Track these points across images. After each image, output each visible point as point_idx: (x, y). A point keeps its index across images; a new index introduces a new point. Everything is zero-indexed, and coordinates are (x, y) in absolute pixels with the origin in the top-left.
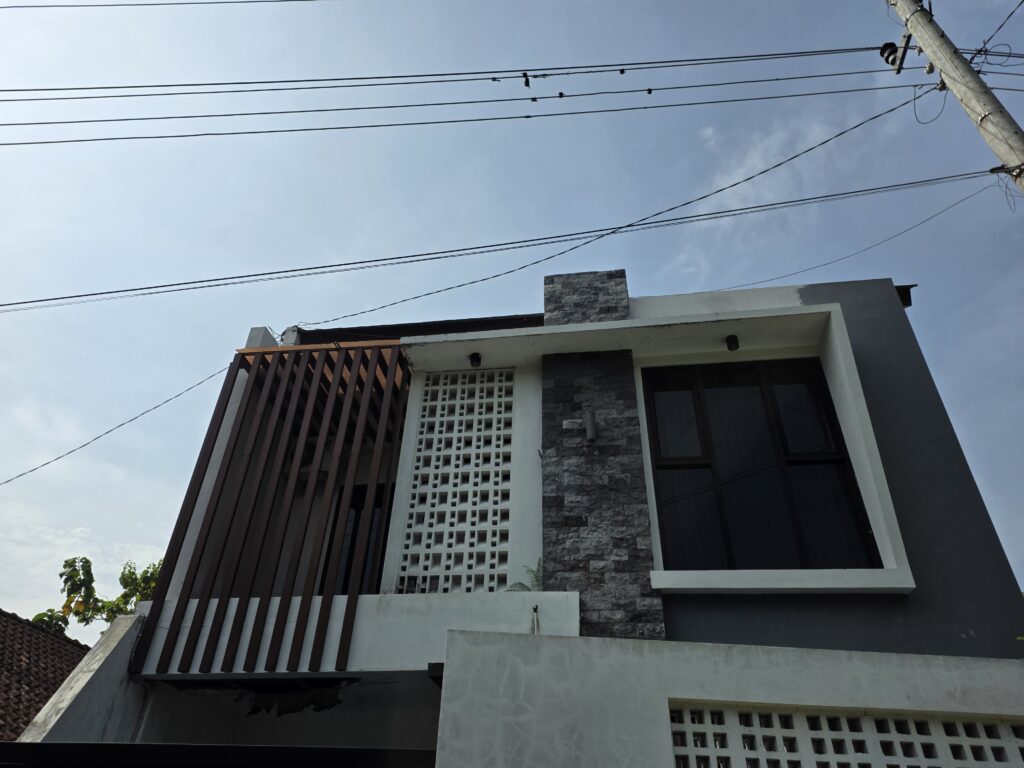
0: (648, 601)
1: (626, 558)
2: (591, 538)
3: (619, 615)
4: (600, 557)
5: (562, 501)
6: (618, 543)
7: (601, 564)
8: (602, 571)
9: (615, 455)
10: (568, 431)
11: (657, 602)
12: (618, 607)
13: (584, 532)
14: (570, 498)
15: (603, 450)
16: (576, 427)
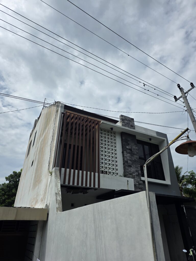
0: (141, 182)
1: (137, 174)
2: (133, 169)
3: (137, 183)
4: (134, 173)
5: (128, 162)
6: (136, 171)
7: (134, 174)
8: (135, 176)
9: (135, 155)
10: (128, 149)
11: (142, 182)
12: (137, 182)
13: (131, 168)
14: (129, 162)
15: (133, 154)
16: (129, 148)
